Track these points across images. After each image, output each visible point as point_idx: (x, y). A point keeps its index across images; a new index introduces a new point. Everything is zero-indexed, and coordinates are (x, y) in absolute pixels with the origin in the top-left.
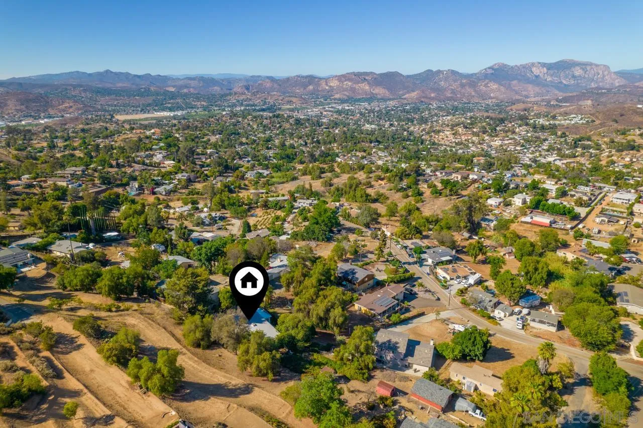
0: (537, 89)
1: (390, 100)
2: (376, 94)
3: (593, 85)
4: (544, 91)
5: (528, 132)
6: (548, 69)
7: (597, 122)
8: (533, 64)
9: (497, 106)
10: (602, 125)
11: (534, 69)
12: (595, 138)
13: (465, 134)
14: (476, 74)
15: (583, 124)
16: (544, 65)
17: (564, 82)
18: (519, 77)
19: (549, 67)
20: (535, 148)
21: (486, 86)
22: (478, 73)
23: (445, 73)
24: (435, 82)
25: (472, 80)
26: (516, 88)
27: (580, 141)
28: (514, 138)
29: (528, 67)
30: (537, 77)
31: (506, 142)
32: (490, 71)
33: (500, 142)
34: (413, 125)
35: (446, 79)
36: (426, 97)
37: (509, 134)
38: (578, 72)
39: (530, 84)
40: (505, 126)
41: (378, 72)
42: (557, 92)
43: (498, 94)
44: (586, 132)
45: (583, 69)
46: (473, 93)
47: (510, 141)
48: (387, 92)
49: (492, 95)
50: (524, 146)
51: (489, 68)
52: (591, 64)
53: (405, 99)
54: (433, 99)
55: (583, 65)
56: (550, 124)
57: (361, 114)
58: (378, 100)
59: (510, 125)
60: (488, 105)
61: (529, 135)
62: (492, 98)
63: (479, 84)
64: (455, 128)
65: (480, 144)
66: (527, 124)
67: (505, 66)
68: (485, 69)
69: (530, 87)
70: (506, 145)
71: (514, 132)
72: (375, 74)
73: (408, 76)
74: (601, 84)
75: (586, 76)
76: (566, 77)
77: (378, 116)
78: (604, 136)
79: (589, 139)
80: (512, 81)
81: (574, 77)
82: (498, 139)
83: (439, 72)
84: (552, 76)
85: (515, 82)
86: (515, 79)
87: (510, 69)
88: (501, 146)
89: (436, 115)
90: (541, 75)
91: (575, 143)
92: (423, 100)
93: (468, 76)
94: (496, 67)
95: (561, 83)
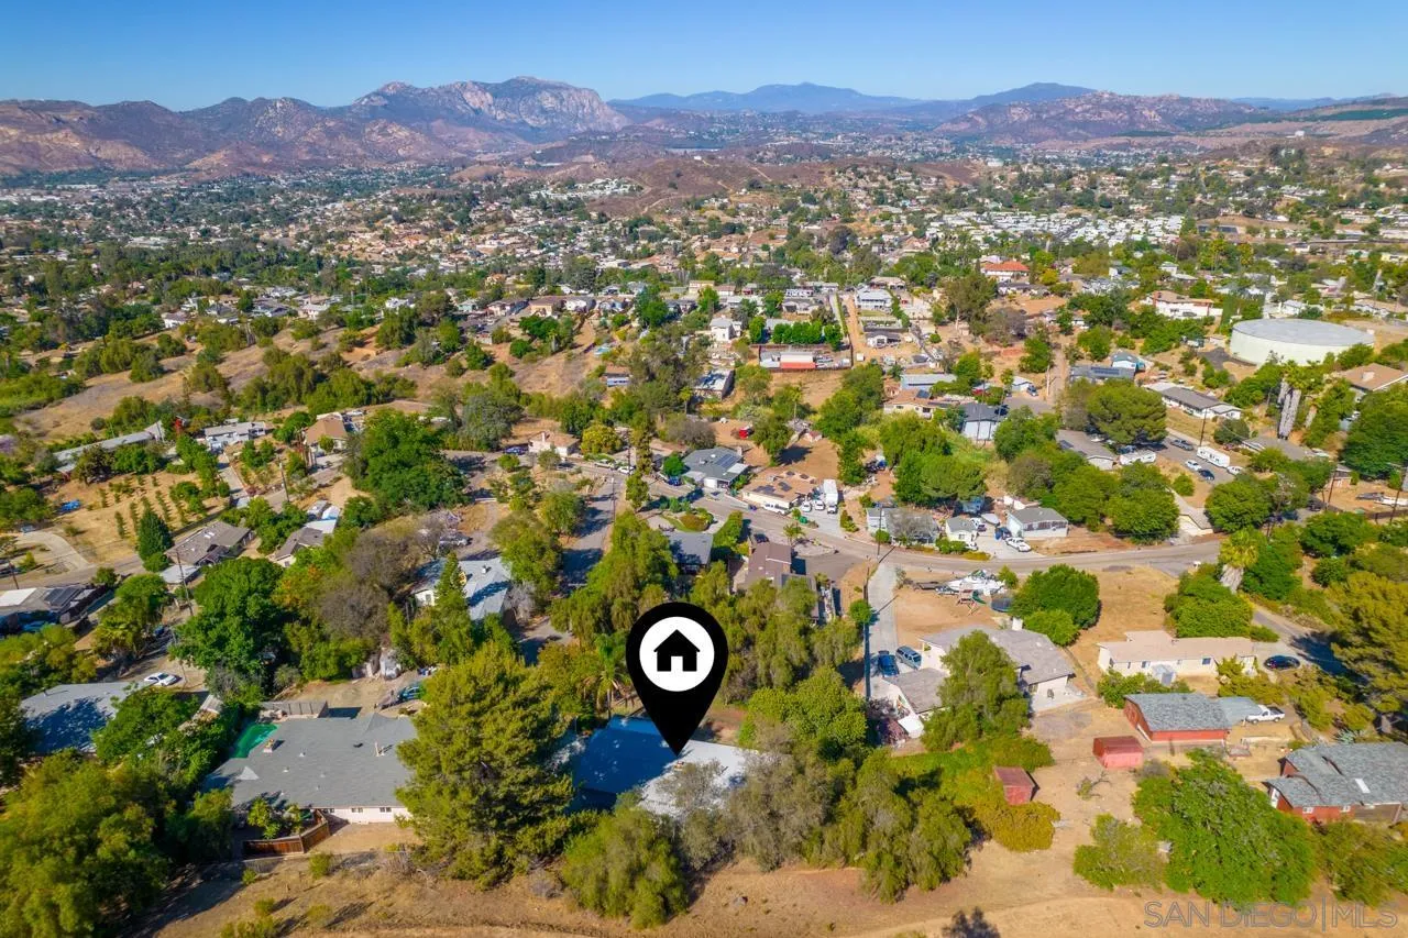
0: (486, 137)
1: (157, 174)
2: (110, 161)
3: (580, 128)
4: (500, 141)
5: (535, 216)
6: (495, 96)
7: (647, 190)
8: (464, 86)
9: (422, 174)
10: (656, 194)
11: (468, 96)
12: (657, 218)
13: (408, 234)
14: (349, 107)
15: (625, 194)
16: (484, 88)
17: (531, 123)
18: (444, 113)
19: (497, 91)
20: (565, 246)
21: (383, 132)
22: (355, 106)
23: (278, 105)
24: (261, 128)
25: (349, 121)
26: (445, 137)
27: (637, 226)
28: (516, 233)
29: (454, 93)
30: (477, 111)
31: (506, 242)
32: (379, 102)
33: (495, 242)
34: (264, 227)
35: (286, 120)
36: (253, 164)
37: (502, 224)
38: (549, 102)
39: (468, 126)
40: (484, 210)
41: (93, 104)
42: (521, 142)
43: (413, 150)
44: (636, 210)
45: (556, 97)
46: (360, 151)
47: (512, 240)
48: (140, 155)
49: (401, 152)
50: (543, 246)
51: (377, 94)
52: (567, 88)
53: (196, 170)
54: (272, 166)
55: (556, 89)
56: (570, 199)
57: (96, 213)
58: (123, 176)
59: (492, 208)
60: (401, 173)
61: (542, 223)
62: (405, 159)
63: (367, 130)
64: (377, 224)
65: (455, 251)
66: (529, 203)
67: (407, 89)
68: (368, 96)
69: (471, 134)
70: (507, 247)
71: (510, 221)
72: (87, 107)
73: (184, 115)
74: (591, 126)
75: (565, 110)
76: (530, 112)
77: (150, 216)
78: (670, 214)
79: (650, 222)
80: (432, 121)
81: (544, 111)
82: (488, 236)
83: (262, 104)
84: (504, 109)
85: (438, 124)
86: (438, 118)
87: (419, 95)
88: (499, 250)
89: (304, 201)
90: (485, 108)
91: (631, 231)
92: (248, 170)
93: (337, 113)
94: (390, 91)
95: (524, 123)
